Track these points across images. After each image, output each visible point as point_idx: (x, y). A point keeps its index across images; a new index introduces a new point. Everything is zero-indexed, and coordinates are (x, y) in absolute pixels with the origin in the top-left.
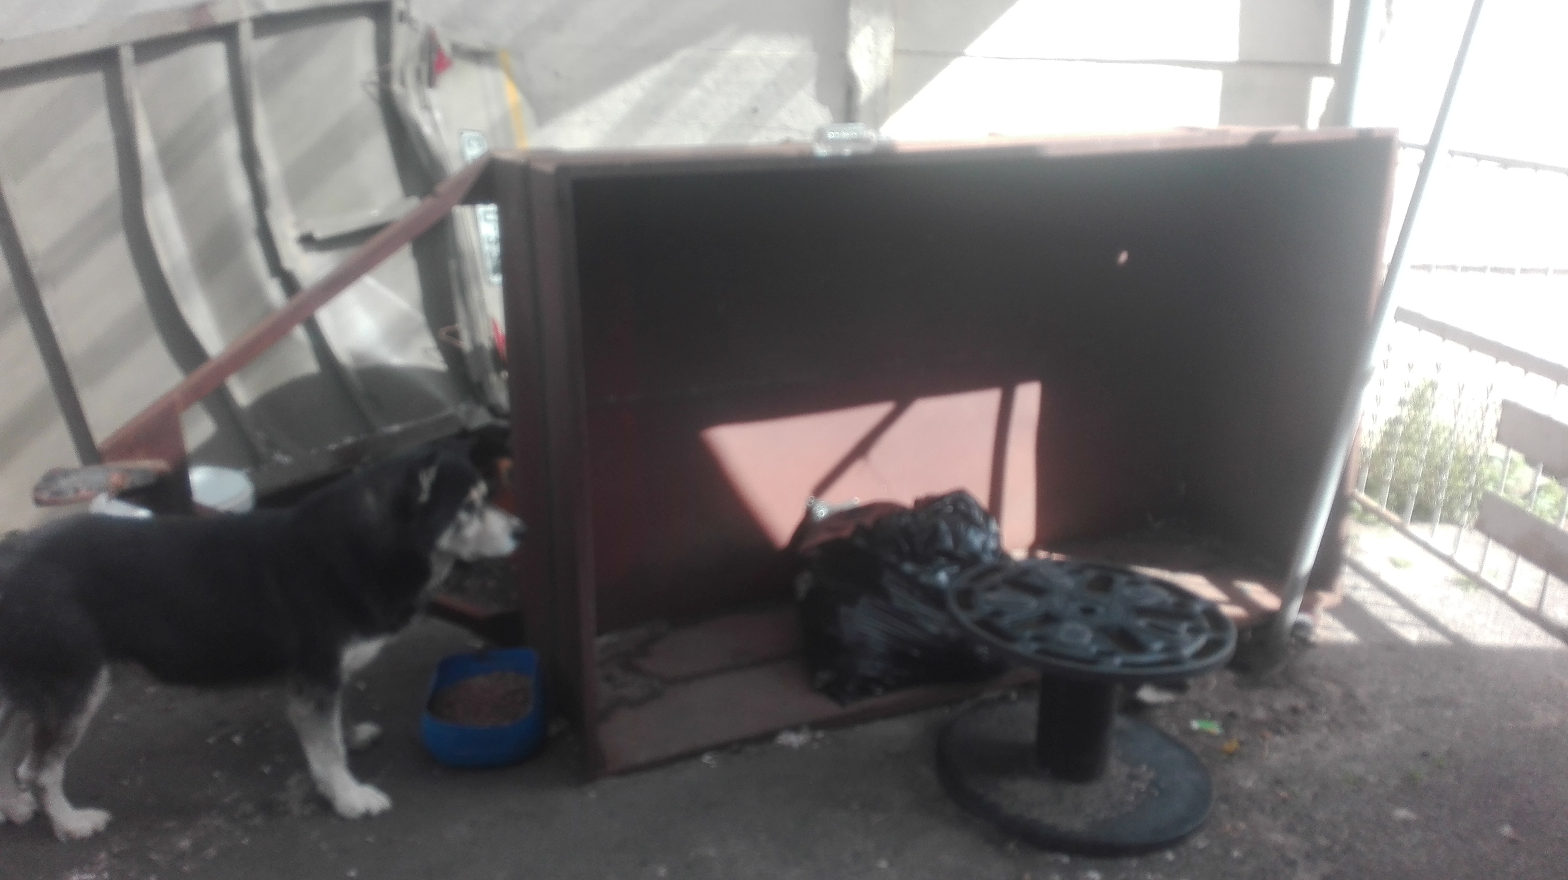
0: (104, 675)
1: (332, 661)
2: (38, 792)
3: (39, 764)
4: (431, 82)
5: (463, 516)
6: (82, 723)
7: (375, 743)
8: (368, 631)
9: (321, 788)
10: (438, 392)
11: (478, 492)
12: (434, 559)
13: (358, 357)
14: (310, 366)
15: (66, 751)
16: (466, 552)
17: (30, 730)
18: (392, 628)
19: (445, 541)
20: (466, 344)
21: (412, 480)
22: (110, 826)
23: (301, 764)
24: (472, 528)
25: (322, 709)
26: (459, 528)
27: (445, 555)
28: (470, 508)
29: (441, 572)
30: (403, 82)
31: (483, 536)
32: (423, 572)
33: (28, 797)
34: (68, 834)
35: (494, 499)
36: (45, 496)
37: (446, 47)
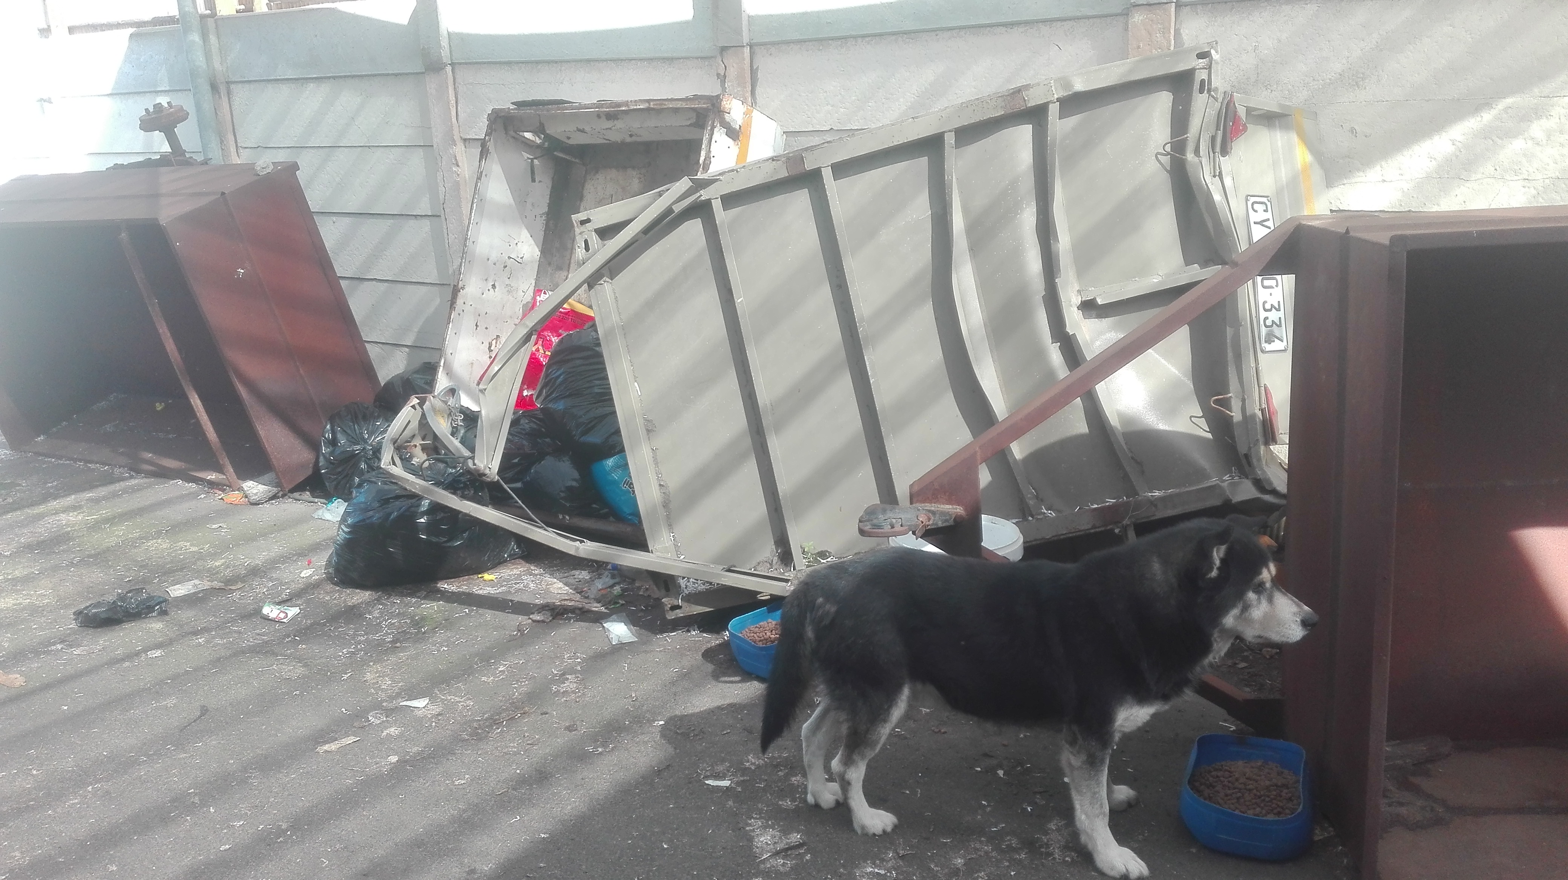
0: (906, 692)
1: (1107, 718)
2: (845, 785)
3: (848, 762)
4: (1225, 151)
5: (1251, 596)
6: (885, 731)
7: (1130, 805)
8: (1142, 697)
9: (1083, 838)
10: (1202, 460)
11: (1268, 573)
12: (1216, 634)
13: (1127, 420)
14: (1081, 427)
15: (871, 754)
16: (1250, 634)
17: (844, 729)
18: (1165, 698)
19: (1229, 620)
20: (1236, 415)
21: (1204, 555)
22: (896, 827)
23: (1067, 813)
24: (1259, 609)
25: (1093, 763)
26: (1246, 608)
27: (1226, 633)
28: (1259, 588)
29: (1220, 648)
30: (1197, 152)
31: (1269, 618)
32: (1206, 647)
33: (835, 786)
34: (863, 828)
35: (1282, 583)
36: (867, 528)
37: (1242, 112)
